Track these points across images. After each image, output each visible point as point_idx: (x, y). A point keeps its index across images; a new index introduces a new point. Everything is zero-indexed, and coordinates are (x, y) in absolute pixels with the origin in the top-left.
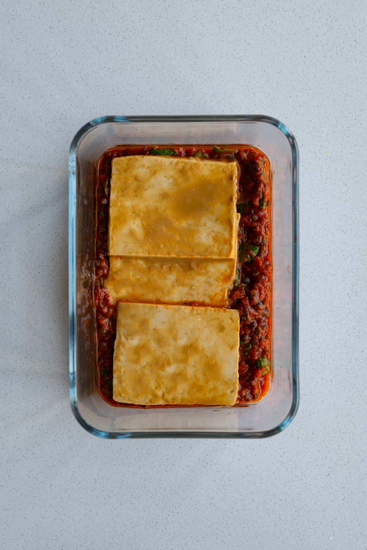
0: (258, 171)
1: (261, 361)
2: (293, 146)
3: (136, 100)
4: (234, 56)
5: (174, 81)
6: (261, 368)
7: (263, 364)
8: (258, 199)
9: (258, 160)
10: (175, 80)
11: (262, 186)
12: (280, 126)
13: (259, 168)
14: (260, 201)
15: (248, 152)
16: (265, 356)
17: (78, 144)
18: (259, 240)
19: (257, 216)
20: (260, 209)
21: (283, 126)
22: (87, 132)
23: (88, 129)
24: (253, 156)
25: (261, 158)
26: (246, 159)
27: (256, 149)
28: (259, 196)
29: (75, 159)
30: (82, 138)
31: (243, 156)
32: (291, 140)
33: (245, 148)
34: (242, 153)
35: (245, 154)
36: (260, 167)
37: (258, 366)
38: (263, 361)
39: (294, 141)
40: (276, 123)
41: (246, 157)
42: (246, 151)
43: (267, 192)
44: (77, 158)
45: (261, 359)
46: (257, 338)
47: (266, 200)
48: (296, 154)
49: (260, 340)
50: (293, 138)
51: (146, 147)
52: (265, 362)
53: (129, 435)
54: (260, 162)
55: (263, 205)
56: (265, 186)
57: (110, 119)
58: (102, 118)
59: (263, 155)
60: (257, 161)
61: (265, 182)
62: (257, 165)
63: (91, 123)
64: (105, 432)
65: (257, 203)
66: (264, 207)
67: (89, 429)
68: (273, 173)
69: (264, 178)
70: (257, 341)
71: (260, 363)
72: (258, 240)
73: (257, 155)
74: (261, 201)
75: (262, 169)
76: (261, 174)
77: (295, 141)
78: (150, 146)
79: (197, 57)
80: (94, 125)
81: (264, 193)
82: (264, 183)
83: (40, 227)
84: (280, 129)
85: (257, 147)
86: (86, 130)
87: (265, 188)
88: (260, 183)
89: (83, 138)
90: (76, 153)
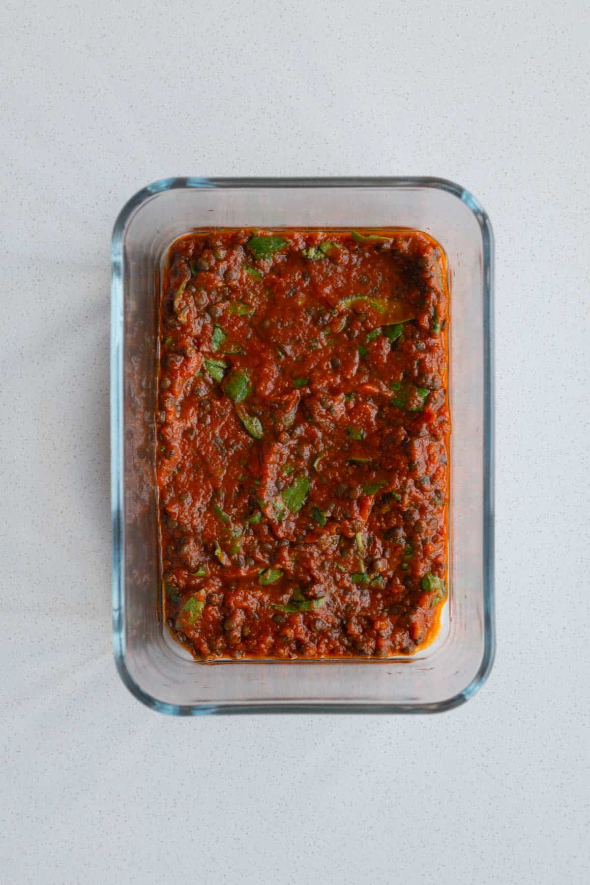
0: (427, 272)
1: (431, 581)
2: (485, 228)
3: (234, 167)
4: (395, 92)
5: (297, 134)
6: (429, 591)
7: (433, 585)
8: (426, 318)
9: (428, 253)
10: (297, 132)
11: (433, 296)
12: (464, 197)
13: (428, 266)
14: (430, 321)
15: (411, 239)
16: (437, 573)
17: (126, 225)
18: (426, 382)
19: (425, 343)
20: (430, 334)
21: (469, 196)
22: (141, 205)
23: (144, 198)
24: (419, 247)
25: (431, 250)
26: (407, 252)
27: (425, 234)
28: (427, 311)
29: (121, 251)
30: (133, 214)
31: (402, 248)
32: (481, 218)
33: (406, 233)
34: (400, 242)
35: (406, 243)
36: (431, 265)
37: (424, 588)
38: (434, 581)
39: (487, 221)
40: (457, 191)
41: (407, 248)
42: (406, 239)
43: (442, 306)
44: (125, 248)
45: (429, 578)
46: (419, 538)
47: (441, 319)
48: (489, 241)
49: (424, 542)
50: (485, 216)
51: (243, 231)
52: (436, 583)
53: (214, 710)
54: (430, 256)
55: (435, 327)
56: (438, 296)
57: (180, 183)
58: (167, 181)
59: (434, 245)
60: (426, 255)
61: (439, 289)
62: (426, 261)
63: (149, 189)
64: (173, 705)
65: (425, 322)
66: (438, 331)
67: (148, 700)
68: (453, 275)
69: (436, 282)
70: (420, 543)
71: (427, 584)
72: (424, 381)
73: (425, 245)
74: (433, 320)
75: (434, 268)
76: (432, 277)
77: (489, 221)
78: (248, 230)
79: (333, 95)
80: (154, 191)
81: (436, 308)
82: (436, 291)
83: (76, 380)
84: (465, 202)
85: (427, 232)
86: (140, 202)
87: (439, 300)
88: (431, 292)
89: (136, 214)
90: (123, 239)
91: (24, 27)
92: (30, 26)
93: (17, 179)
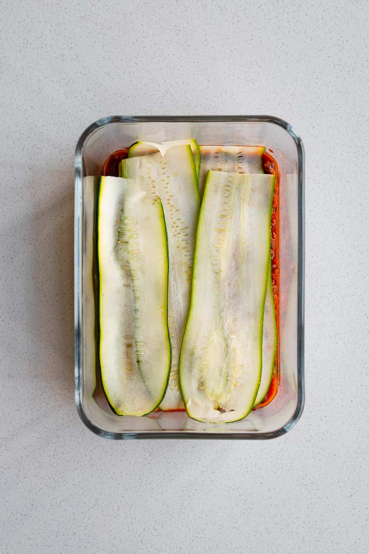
2: (299, 146)
4: (246, 79)
17: (84, 144)
22: (93, 133)
23: (94, 128)
30: (88, 138)
32: (297, 142)
39: (301, 142)
40: (284, 125)
44: (83, 160)
48: (302, 155)
50: (299, 140)
57: (117, 119)
58: (108, 118)
63: (97, 123)
68: (280, 176)
80: (101, 124)
90: (82, 154)
91: (24, 43)
92: (27, 43)
93: (20, 135)
